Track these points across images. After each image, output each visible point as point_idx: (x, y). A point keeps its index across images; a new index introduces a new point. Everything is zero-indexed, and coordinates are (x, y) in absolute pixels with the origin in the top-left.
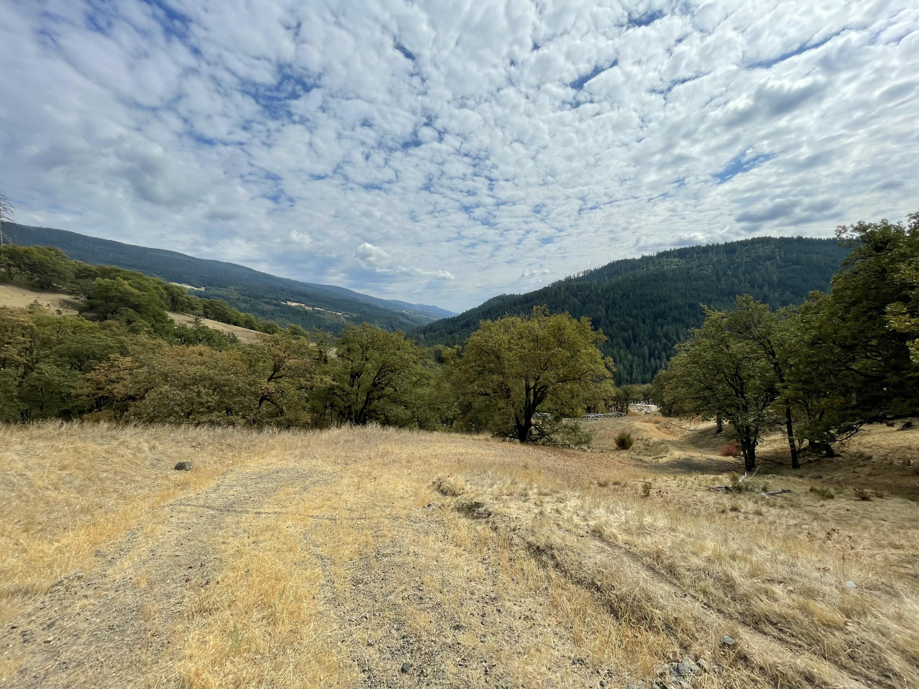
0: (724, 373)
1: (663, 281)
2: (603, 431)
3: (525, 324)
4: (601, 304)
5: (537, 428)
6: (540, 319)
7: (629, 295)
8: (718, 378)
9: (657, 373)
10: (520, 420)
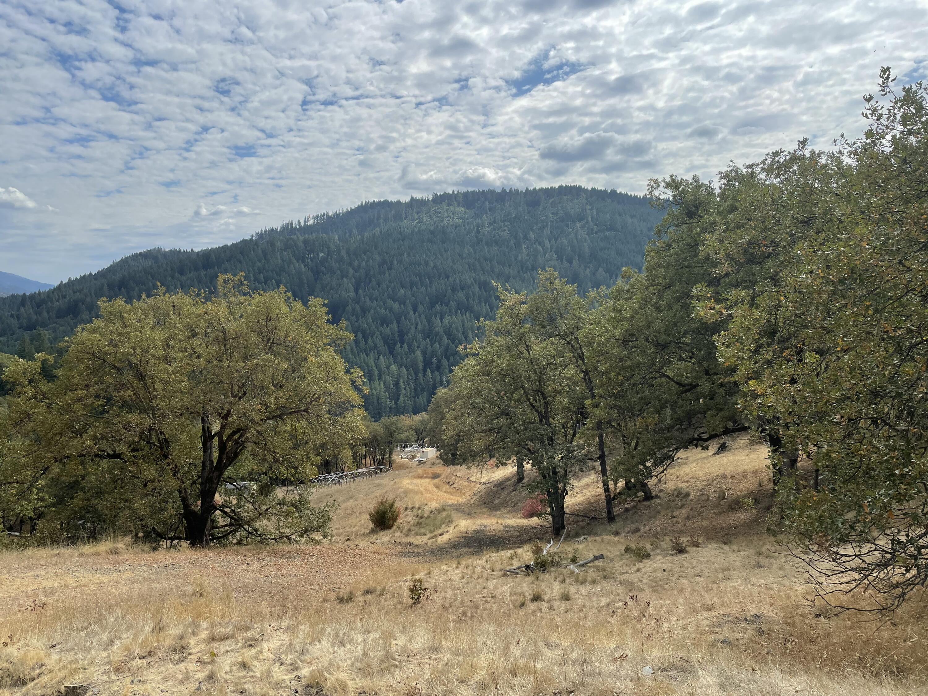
0: (524, 388)
1: (443, 242)
2: (351, 503)
3: (200, 310)
4: (346, 276)
5: (225, 513)
6: (232, 299)
7: (392, 263)
8: (516, 396)
9: (434, 394)
10: (191, 501)
